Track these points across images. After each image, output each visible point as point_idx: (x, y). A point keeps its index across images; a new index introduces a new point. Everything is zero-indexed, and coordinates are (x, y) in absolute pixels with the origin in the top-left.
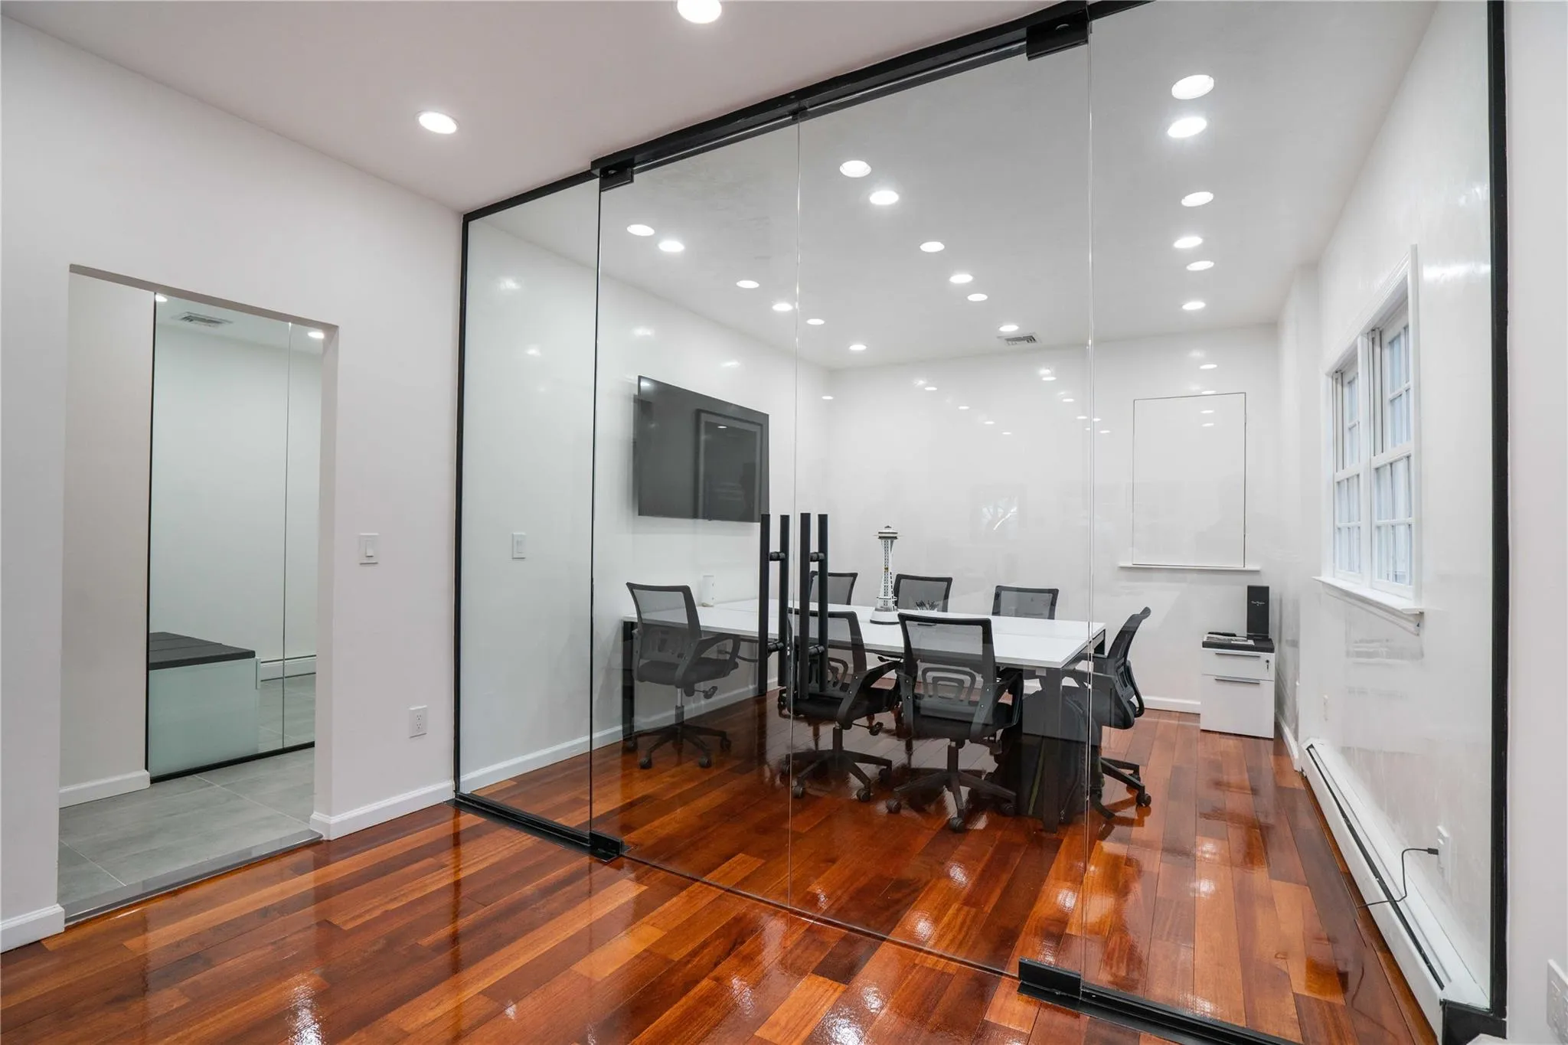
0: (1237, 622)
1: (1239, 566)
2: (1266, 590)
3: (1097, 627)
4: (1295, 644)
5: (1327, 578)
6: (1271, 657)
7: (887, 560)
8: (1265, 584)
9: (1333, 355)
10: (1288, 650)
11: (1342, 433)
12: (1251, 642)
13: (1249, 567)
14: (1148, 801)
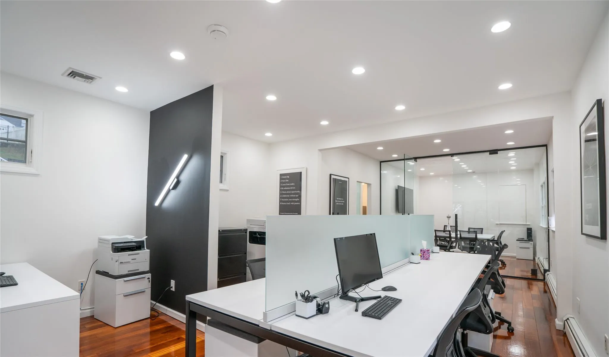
0: (525, 236)
1: (525, 223)
2: (531, 229)
3: (493, 235)
5: (541, 225)
6: (532, 242)
7: (449, 222)
8: (531, 227)
12: (528, 240)
13: (527, 224)
14: (506, 265)
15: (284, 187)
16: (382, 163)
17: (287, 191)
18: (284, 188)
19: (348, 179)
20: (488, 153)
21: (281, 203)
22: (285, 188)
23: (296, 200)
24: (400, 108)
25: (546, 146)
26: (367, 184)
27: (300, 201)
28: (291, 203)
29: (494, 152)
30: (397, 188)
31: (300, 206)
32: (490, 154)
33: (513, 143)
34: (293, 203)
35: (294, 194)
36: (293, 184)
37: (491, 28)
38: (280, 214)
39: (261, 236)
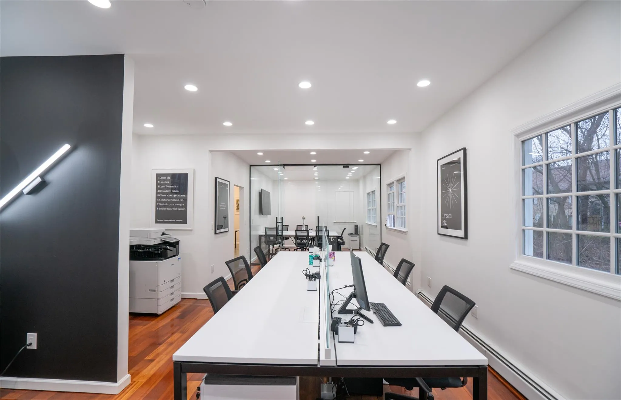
0: (353, 232)
1: (353, 222)
2: (357, 225)
4: (363, 234)
5: (367, 223)
6: (359, 236)
8: (357, 224)
9: (369, 190)
10: (361, 236)
11: (369, 202)
12: (356, 234)
13: (355, 222)
15: (162, 189)
16: (251, 167)
17: (167, 195)
18: (163, 191)
19: (228, 182)
20: (343, 166)
21: (158, 208)
22: (165, 191)
23: (180, 205)
24: (310, 123)
25: (380, 165)
26: (239, 188)
27: (186, 207)
28: (173, 209)
29: (346, 166)
30: (261, 192)
31: (186, 212)
32: (344, 167)
33: (363, 161)
34: (175, 209)
35: (176, 198)
36: (175, 187)
37: (417, 83)
38: (157, 222)
39: (144, 250)
